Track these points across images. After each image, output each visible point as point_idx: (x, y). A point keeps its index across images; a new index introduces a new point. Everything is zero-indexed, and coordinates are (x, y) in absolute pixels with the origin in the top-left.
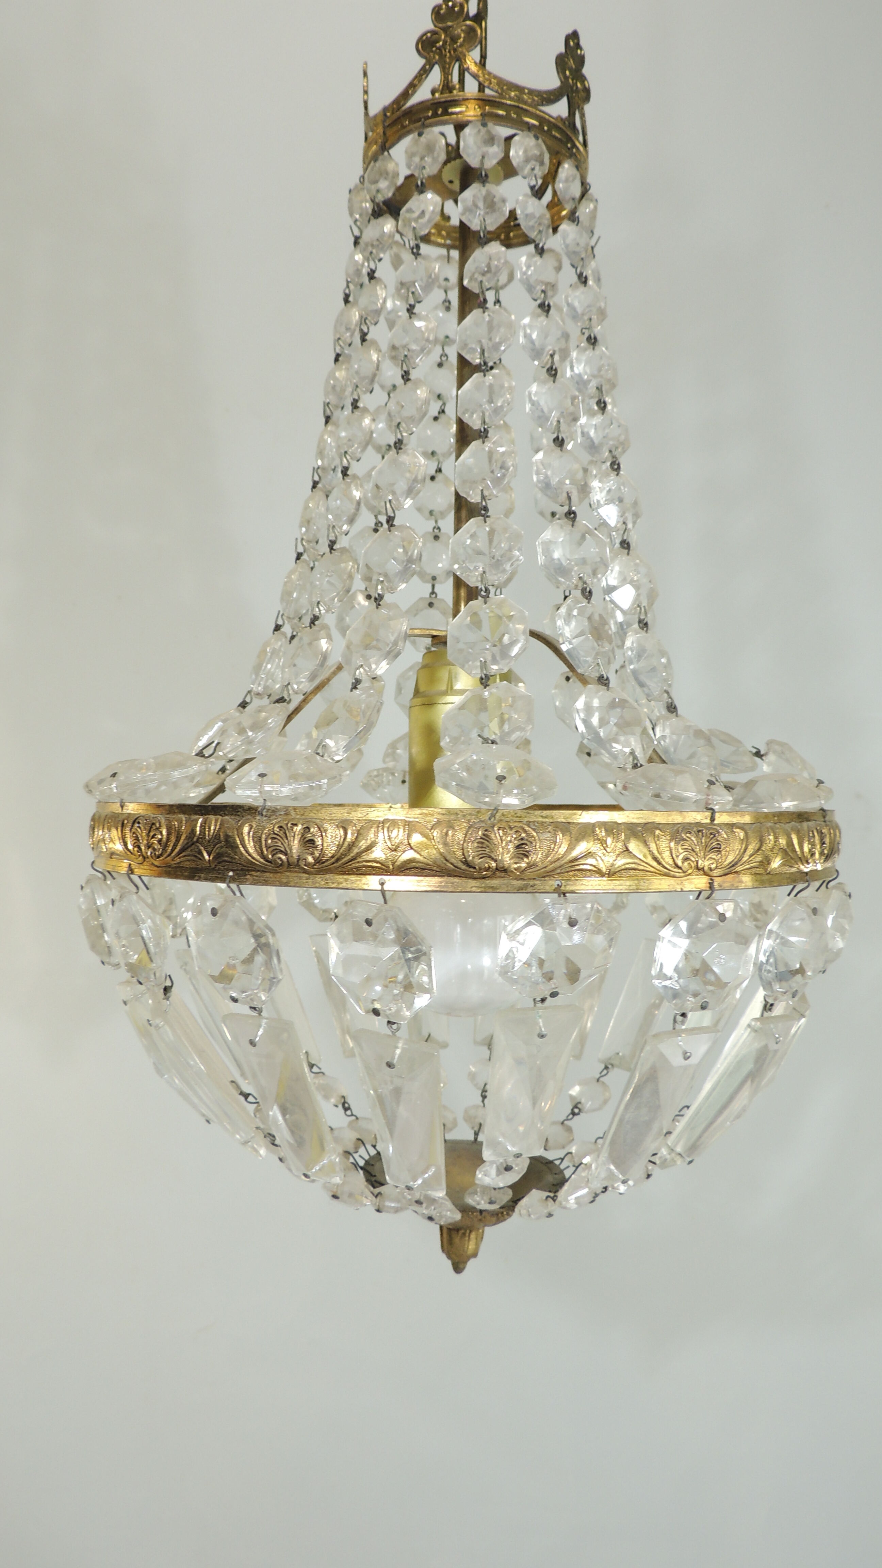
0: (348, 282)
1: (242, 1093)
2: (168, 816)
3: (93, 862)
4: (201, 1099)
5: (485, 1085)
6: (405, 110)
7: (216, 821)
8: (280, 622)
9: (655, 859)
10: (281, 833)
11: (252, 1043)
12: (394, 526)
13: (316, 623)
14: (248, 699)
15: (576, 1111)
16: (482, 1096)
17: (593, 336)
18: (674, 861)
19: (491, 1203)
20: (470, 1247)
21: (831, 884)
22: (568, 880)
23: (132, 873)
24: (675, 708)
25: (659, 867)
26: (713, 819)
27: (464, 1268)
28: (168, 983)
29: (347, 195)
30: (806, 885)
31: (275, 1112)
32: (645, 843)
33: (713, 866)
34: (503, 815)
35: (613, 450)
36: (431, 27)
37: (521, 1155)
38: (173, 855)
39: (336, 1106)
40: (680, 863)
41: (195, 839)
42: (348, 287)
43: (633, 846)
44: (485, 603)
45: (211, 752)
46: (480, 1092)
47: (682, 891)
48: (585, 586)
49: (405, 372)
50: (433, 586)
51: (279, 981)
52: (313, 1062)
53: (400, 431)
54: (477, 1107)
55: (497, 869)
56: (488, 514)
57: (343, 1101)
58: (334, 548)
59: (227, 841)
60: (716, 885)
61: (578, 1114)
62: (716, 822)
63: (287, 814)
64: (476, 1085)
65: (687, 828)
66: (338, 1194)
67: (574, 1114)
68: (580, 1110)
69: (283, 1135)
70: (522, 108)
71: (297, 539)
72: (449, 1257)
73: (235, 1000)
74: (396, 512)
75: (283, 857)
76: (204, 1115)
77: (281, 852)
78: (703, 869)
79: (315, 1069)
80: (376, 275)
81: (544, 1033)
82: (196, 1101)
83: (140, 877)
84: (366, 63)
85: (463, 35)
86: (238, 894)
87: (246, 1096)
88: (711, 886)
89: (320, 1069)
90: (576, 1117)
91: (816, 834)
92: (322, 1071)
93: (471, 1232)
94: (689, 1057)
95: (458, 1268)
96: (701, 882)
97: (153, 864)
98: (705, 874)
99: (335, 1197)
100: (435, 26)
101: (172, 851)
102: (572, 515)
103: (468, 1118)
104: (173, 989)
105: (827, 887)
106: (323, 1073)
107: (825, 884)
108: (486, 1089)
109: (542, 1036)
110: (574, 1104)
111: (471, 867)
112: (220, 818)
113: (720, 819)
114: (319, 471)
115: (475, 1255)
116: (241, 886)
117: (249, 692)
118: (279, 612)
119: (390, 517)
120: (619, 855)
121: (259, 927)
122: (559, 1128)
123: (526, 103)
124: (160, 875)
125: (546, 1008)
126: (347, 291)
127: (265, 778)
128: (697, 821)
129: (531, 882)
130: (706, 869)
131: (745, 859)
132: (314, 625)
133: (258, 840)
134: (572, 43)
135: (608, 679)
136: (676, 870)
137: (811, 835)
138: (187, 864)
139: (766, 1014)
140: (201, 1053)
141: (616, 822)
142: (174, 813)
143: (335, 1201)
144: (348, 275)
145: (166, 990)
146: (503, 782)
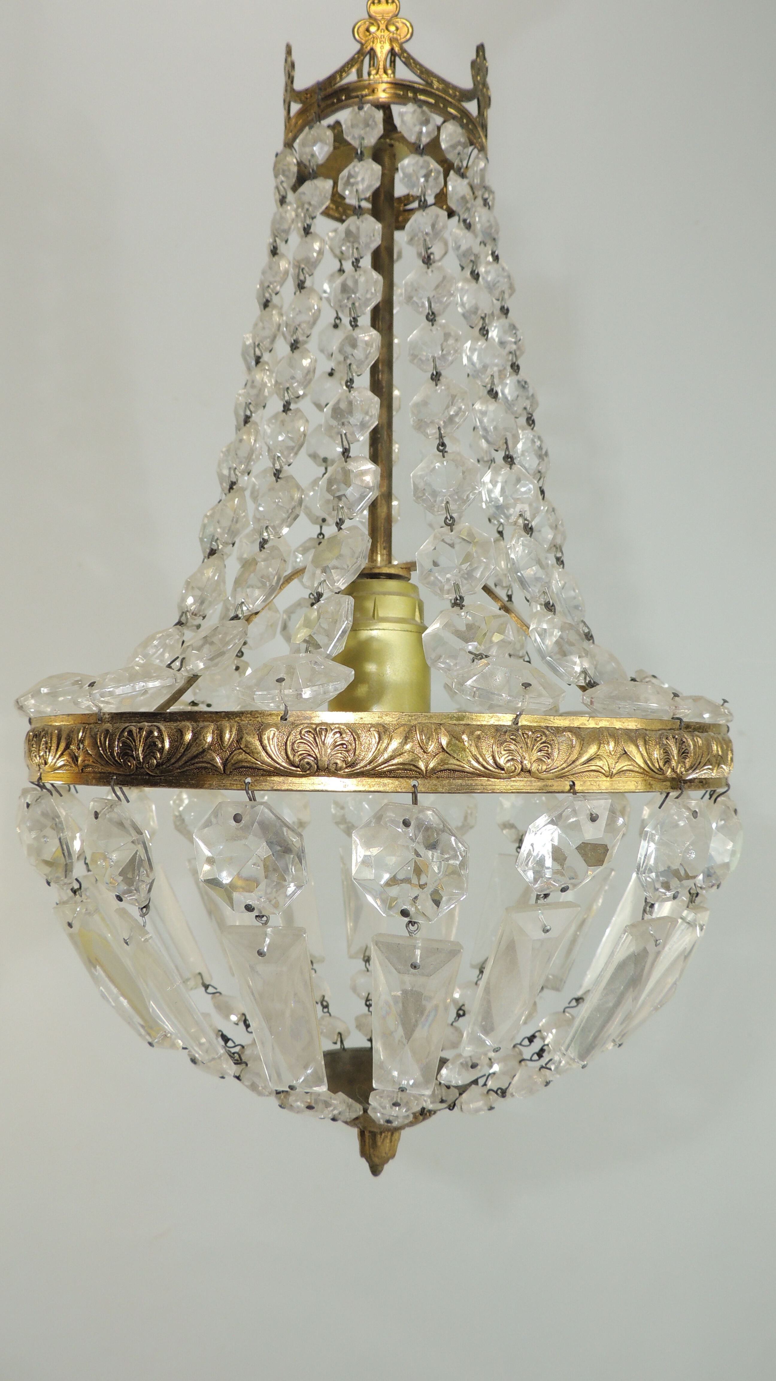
5: (369, 994)
6: (341, 86)
12: (350, 457)
13: (265, 546)
15: (461, 1012)
16: (366, 1005)
17: (506, 307)
20: (387, 1149)
24: (592, 636)
29: (273, 158)
43: (632, 749)
44: (452, 531)
46: (364, 1002)
48: (526, 522)
49: (354, 318)
50: (321, 527)
52: (208, 983)
54: (365, 1015)
56: (446, 450)
57: (243, 1018)
58: (280, 476)
61: (464, 1015)
64: (359, 995)
67: (459, 1016)
68: (464, 1011)
70: (448, 101)
72: (367, 1161)
74: (351, 445)
80: (312, 230)
89: (216, 989)
90: (461, 1019)
95: (375, 1170)
102: (509, 460)
103: (359, 1026)
106: (220, 993)
108: (370, 998)
110: (458, 1008)
115: (391, 1158)
119: (346, 449)
120: (619, 758)
122: (450, 1029)
123: (450, 95)
127: (283, 683)
132: (264, 548)
134: (480, 54)
135: (553, 605)
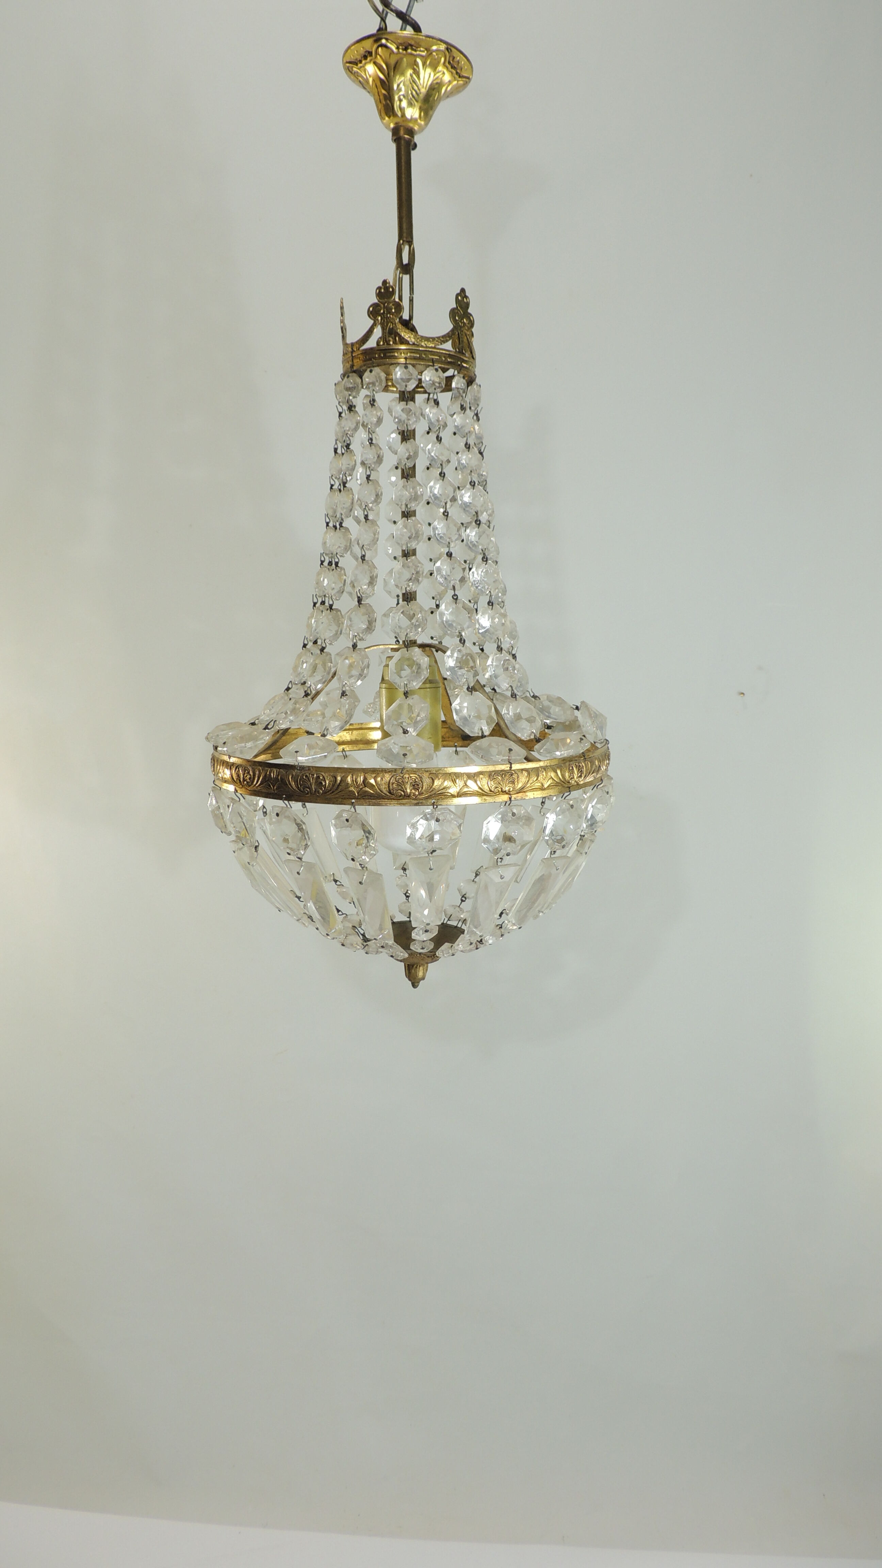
0: (336, 440)
1: (297, 897)
2: (253, 767)
3: (214, 781)
4: (275, 899)
6: (363, 350)
7: (277, 771)
8: (306, 642)
9: (481, 789)
10: (307, 779)
11: (298, 873)
14: (290, 686)
18: (489, 789)
19: (423, 948)
20: (420, 974)
21: (599, 786)
22: (438, 799)
23: (237, 792)
25: (484, 793)
26: (511, 767)
27: (418, 986)
28: (257, 844)
30: (569, 793)
31: (310, 905)
32: (476, 782)
33: (511, 789)
34: (407, 771)
35: (484, 550)
36: (376, 301)
37: (430, 924)
38: (257, 785)
39: (350, 903)
40: (493, 790)
41: (267, 779)
42: (336, 443)
45: (271, 726)
47: (495, 802)
49: (366, 515)
51: (309, 846)
53: (364, 550)
55: (405, 795)
59: (281, 781)
60: (513, 799)
62: (512, 769)
63: (309, 770)
65: (497, 773)
66: (345, 944)
69: (316, 916)
71: (313, 595)
72: (410, 980)
73: (289, 854)
75: (308, 790)
76: (277, 908)
77: (307, 788)
78: (505, 792)
79: (338, 883)
81: (432, 868)
82: (273, 900)
83: (241, 794)
84: (342, 299)
85: (393, 307)
86: (289, 806)
87: (299, 898)
88: (510, 798)
91: (574, 768)
92: (342, 884)
93: (420, 966)
94: (503, 878)
95: (416, 986)
96: (506, 797)
97: (247, 789)
98: (507, 794)
99: (343, 945)
100: (379, 301)
101: (256, 783)
104: (259, 847)
105: (597, 788)
107: (596, 787)
109: (431, 869)
111: (392, 795)
112: (278, 770)
113: (515, 767)
114: (324, 555)
115: (423, 979)
116: (290, 802)
117: (291, 682)
118: (305, 636)
120: (463, 787)
121: (299, 821)
124: (251, 795)
125: (433, 857)
126: (336, 447)
128: (502, 769)
129: (421, 801)
130: (507, 791)
131: (528, 786)
133: (296, 782)
134: (460, 298)
136: (491, 793)
137: (571, 768)
138: (263, 791)
139: (552, 856)
140: (275, 877)
141: (460, 773)
142: (256, 765)
143: (343, 947)
144: (336, 434)
145: (256, 847)
146: (406, 756)
